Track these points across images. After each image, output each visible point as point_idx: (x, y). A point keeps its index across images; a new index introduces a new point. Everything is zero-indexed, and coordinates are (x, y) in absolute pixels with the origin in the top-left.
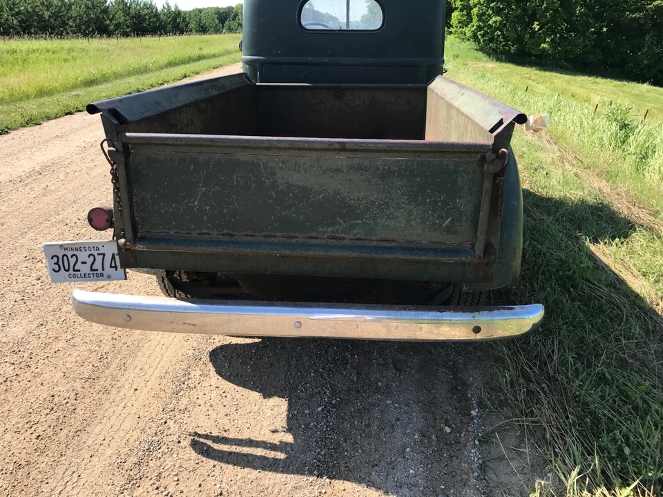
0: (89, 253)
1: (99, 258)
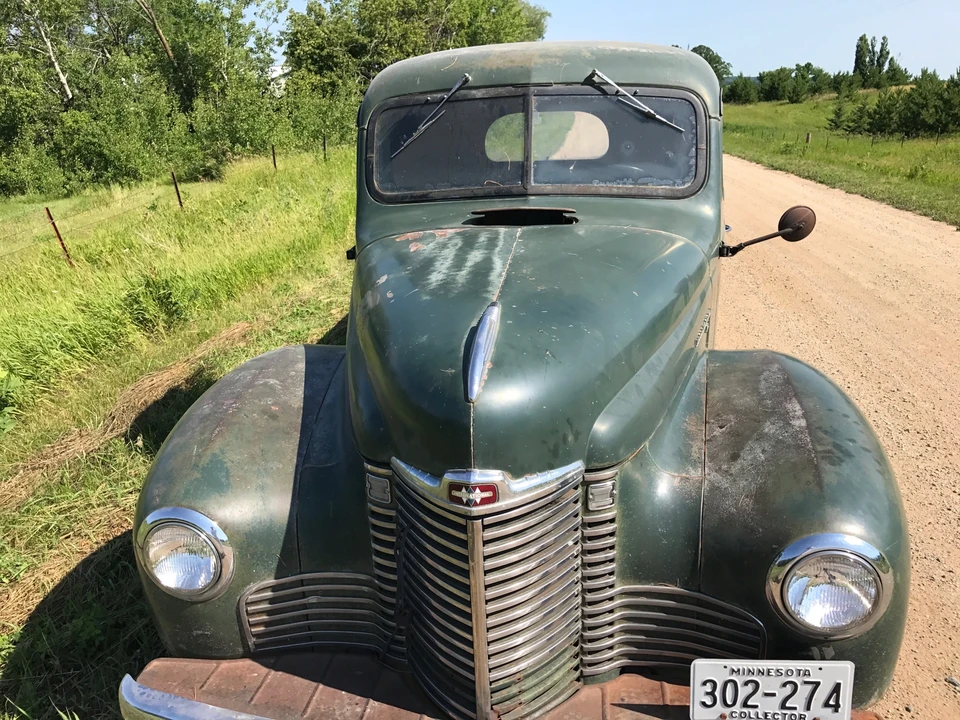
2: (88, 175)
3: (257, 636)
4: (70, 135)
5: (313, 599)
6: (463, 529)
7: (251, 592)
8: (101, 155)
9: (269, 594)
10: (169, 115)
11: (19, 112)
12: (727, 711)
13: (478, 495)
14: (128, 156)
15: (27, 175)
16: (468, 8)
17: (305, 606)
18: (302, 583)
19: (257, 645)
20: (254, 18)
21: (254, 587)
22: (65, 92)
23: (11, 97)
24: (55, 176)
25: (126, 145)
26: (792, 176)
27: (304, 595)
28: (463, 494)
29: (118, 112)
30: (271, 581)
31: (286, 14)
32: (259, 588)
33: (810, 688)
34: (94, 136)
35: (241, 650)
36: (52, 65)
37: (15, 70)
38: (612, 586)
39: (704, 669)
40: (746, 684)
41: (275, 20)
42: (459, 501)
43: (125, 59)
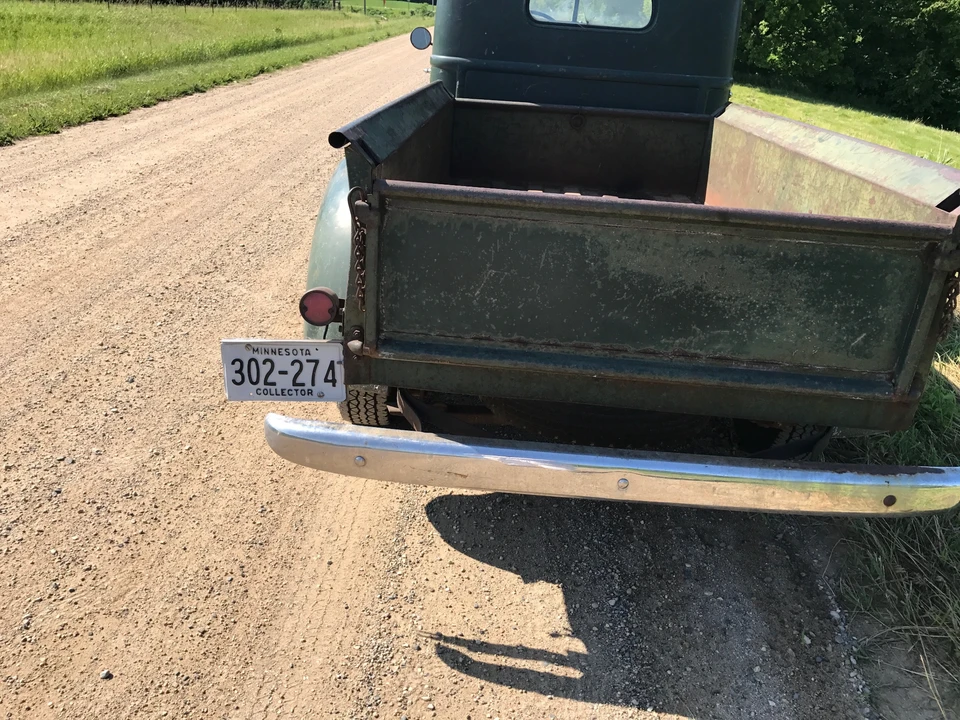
0: (292, 358)
1: (308, 368)
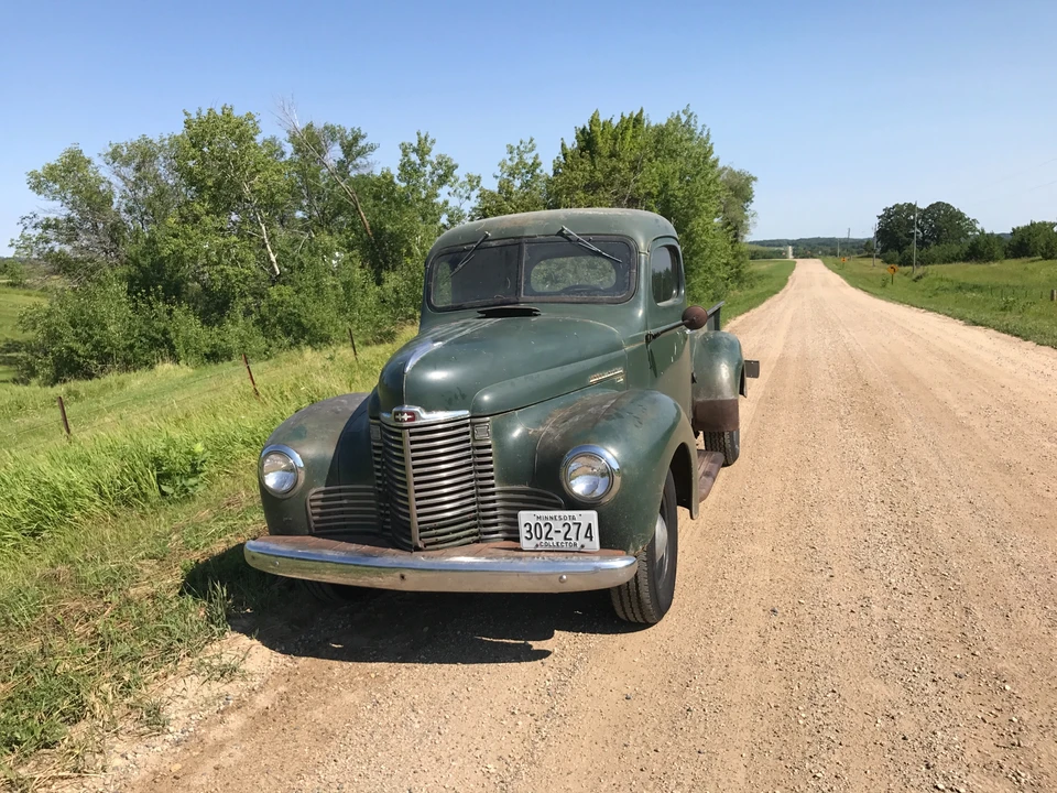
2: (286, 341)
3: (315, 522)
4: (273, 307)
5: (345, 502)
6: (400, 435)
7: (311, 494)
8: (299, 324)
9: (321, 496)
10: (363, 287)
11: (233, 287)
12: (538, 542)
13: (406, 417)
14: (322, 324)
15: (235, 343)
16: (657, 178)
17: (341, 505)
18: (340, 491)
19: (317, 529)
20: (448, 197)
21: (314, 491)
22: (274, 268)
23: (227, 275)
24: (260, 343)
25: (320, 313)
26: (992, 331)
27: (341, 498)
28: (399, 417)
29: (317, 285)
30: (323, 488)
31: (477, 192)
32: (316, 491)
33: (576, 527)
34: (295, 307)
35: (307, 531)
36: (265, 246)
37: (233, 251)
38: (493, 486)
39: (525, 517)
40: (545, 525)
41: (468, 198)
42: (397, 420)
43: (327, 238)
